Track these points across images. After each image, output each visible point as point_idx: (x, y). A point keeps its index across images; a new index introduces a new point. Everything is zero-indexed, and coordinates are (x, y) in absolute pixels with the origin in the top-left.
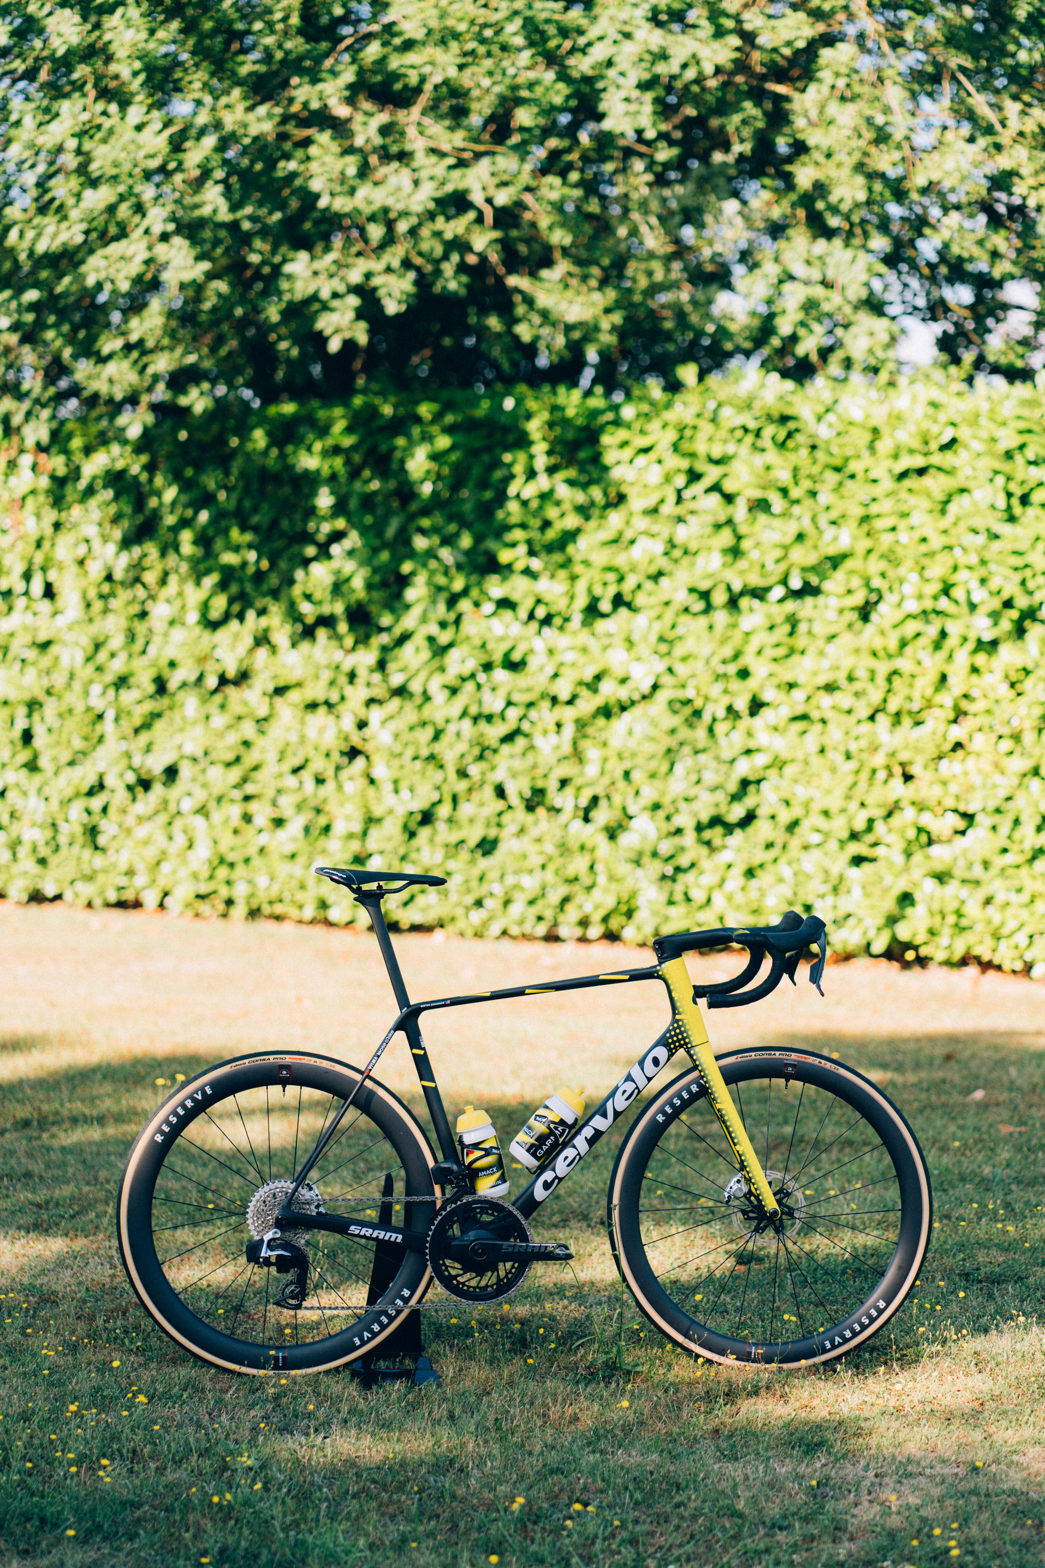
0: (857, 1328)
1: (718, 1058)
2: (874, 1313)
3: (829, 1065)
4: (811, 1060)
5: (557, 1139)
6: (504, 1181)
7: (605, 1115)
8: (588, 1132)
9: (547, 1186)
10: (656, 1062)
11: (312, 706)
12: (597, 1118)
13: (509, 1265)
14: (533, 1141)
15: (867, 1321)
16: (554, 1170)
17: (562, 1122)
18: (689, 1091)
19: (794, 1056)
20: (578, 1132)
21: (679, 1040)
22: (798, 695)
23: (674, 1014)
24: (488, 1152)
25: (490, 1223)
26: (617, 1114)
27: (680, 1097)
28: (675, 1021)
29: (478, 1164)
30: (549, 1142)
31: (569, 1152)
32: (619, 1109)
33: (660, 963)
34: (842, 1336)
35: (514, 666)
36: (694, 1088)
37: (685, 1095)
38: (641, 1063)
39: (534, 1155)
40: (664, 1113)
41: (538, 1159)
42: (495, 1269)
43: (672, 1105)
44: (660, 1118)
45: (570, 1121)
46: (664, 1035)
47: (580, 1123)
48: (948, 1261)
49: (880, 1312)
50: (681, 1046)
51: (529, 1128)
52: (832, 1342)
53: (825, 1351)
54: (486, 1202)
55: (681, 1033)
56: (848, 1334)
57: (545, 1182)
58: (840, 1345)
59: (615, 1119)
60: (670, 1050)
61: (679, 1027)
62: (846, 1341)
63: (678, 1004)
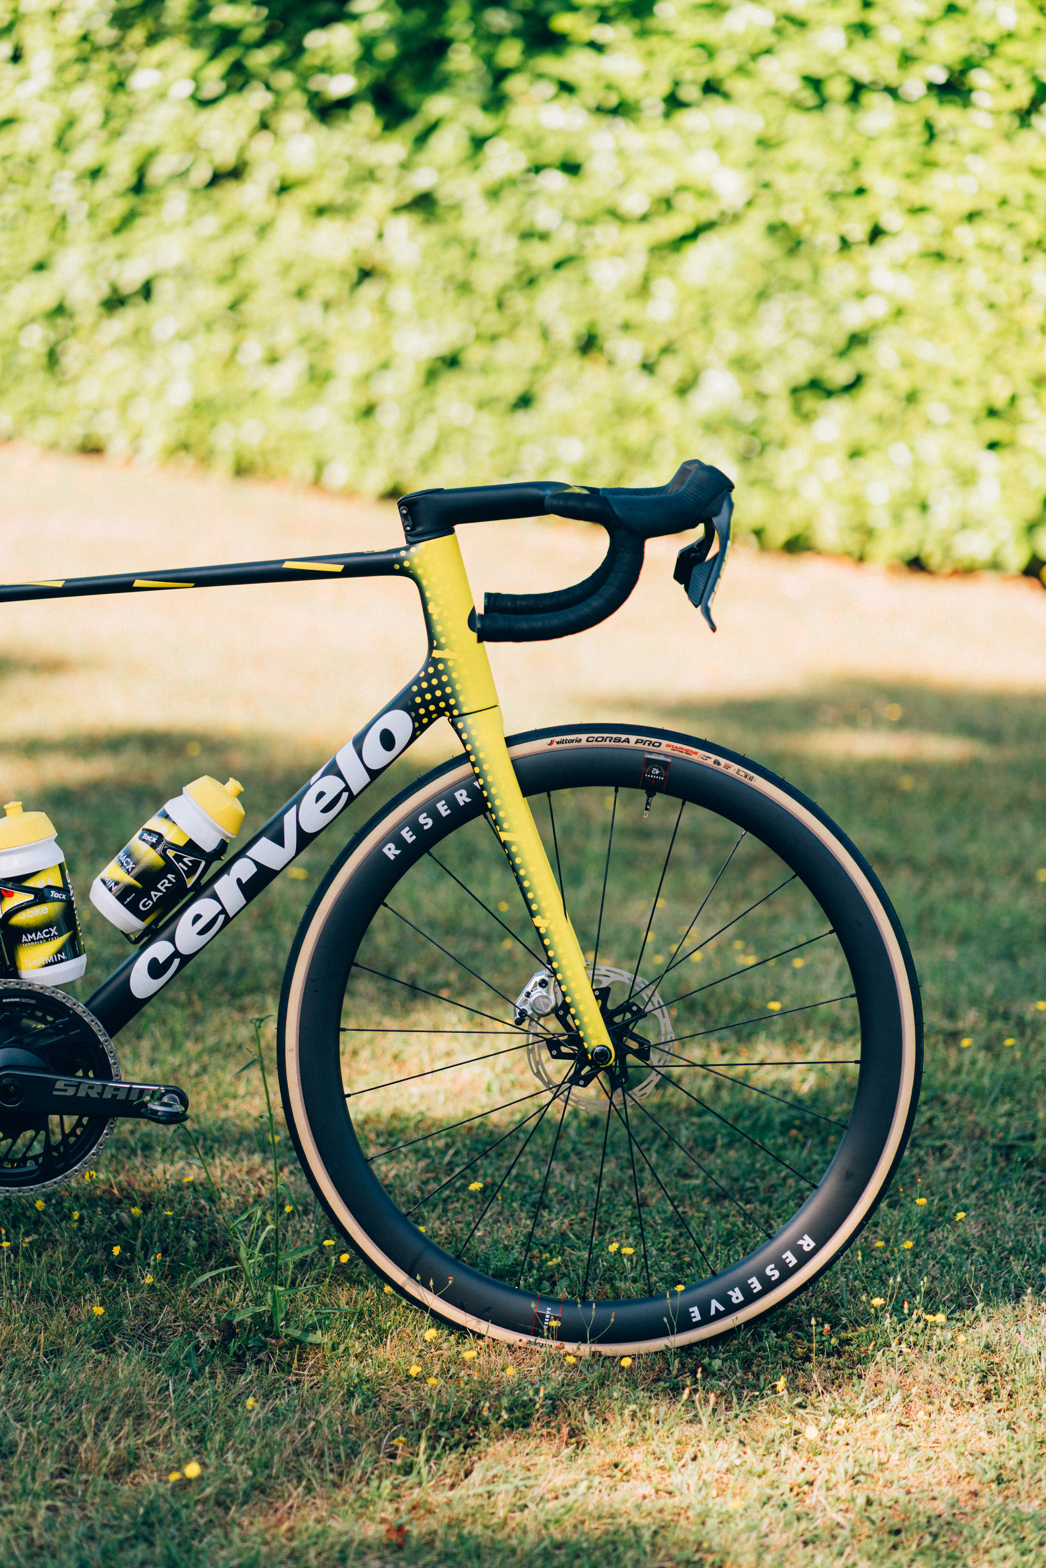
0: (756, 1285)
1: (511, 741)
2: (791, 1259)
3: (734, 770)
4: (699, 756)
5: (180, 880)
6: (76, 955)
7: (279, 839)
8: (244, 869)
9: (156, 969)
10: (387, 740)
11: (321, 211)
12: (264, 843)
13: (69, 1121)
14: (129, 880)
15: (776, 1274)
16: (172, 939)
17: (191, 847)
18: (452, 803)
19: (665, 746)
20: (225, 869)
21: (435, 701)
22: (931, 223)
23: (431, 648)
24: (41, 896)
25: (41, 1034)
26: (304, 839)
27: (433, 813)
28: (433, 662)
29: (19, 919)
30: (163, 885)
31: (205, 907)
32: (309, 827)
33: (411, 544)
34: (725, 1300)
35: (571, 168)
36: (462, 797)
37: (443, 810)
38: (358, 742)
39: (133, 908)
40: (399, 842)
41: (141, 916)
42: (41, 1125)
43: (416, 828)
44: (391, 851)
45: (209, 844)
46: (407, 690)
47: (231, 852)
48: (980, 1117)
49: (804, 1258)
50: (440, 713)
51: (129, 855)
52: (704, 1309)
53: (687, 1325)
54: (30, 994)
55: (442, 686)
56: (737, 1296)
57: (154, 961)
58: (719, 1315)
59: (300, 848)
60: (417, 719)
61: (438, 674)
62: (731, 1308)
63: (438, 629)
